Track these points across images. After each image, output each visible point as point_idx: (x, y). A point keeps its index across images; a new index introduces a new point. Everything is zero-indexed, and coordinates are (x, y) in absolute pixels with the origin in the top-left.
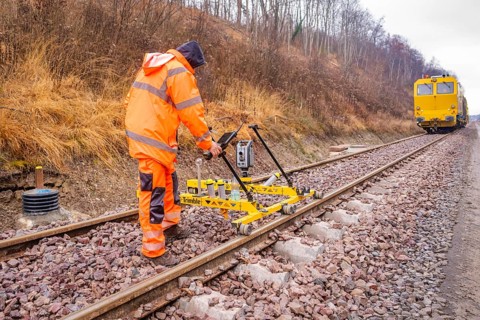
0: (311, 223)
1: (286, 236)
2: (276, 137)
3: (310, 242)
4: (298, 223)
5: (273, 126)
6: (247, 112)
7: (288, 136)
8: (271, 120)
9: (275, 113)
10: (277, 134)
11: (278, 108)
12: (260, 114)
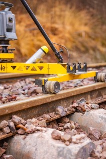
0: (83, 111)
1: (30, 126)
2: (82, 49)
3: (67, 137)
4: (61, 110)
5: (80, 39)
6: (56, 26)
7: (94, 49)
8: (80, 35)
9: (83, 29)
10: (83, 46)
11: (86, 25)
12: (68, 28)
